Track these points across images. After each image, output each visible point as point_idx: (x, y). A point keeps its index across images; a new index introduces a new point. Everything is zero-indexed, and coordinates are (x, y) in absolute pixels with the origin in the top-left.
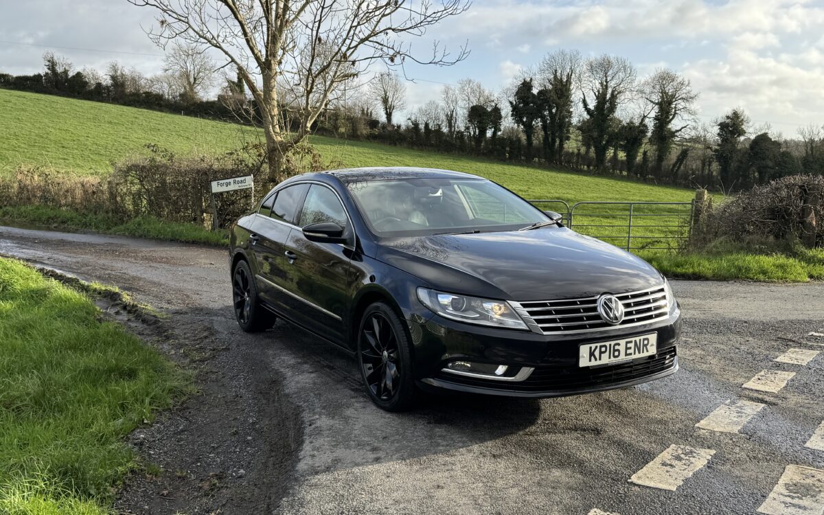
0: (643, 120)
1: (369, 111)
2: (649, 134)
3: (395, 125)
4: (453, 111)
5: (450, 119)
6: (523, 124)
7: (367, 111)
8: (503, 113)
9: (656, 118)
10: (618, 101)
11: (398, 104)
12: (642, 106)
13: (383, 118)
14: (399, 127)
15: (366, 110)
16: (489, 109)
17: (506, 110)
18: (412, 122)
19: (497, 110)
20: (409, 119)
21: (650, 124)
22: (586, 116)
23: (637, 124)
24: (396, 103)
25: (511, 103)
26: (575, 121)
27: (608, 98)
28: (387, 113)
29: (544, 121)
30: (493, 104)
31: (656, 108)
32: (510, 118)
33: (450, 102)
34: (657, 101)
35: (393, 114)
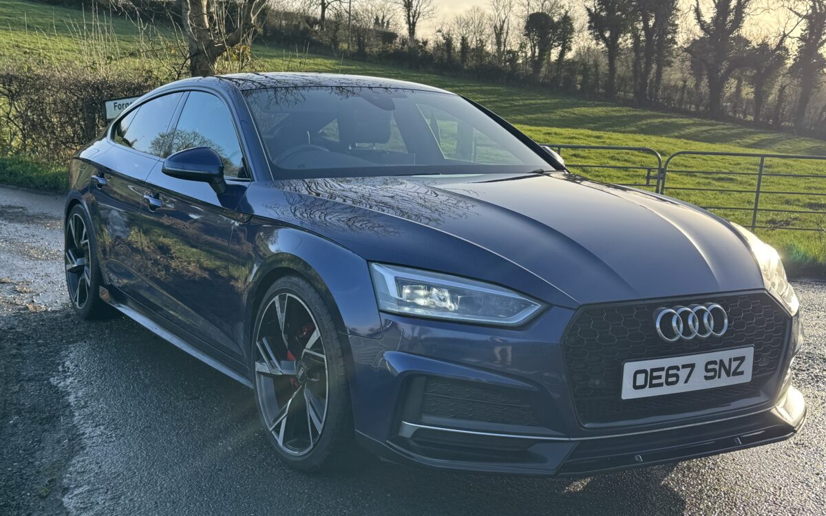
3: (420, 40)
5: (499, 32)
6: (605, 40)
7: (382, 20)
8: (576, 26)
9: (802, 38)
10: (746, 10)
11: (425, 10)
13: (404, 31)
14: (425, 43)
16: (556, 19)
17: (581, 19)
18: (443, 35)
19: (567, 20)
20: (439, 31)
21: (793, 46)
22: (699, 33)
23: (774, 47)
25: (589, 10)
26: (681, 39)
27: (732, 7)
28: (408, 22)
30: (563, 12)
32: (586, 33)
33: (501, 8)
35: (417, 24)
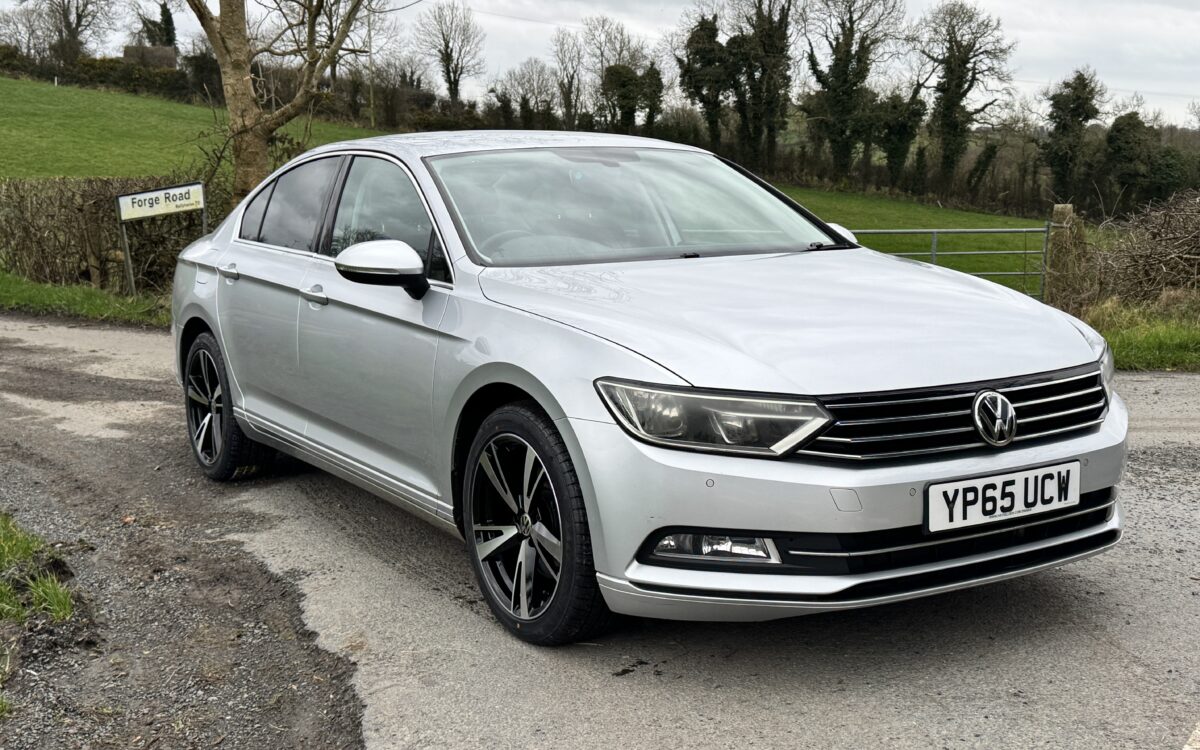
0: (916, 92)
1: (415, 77)
2: (926, 118)
3: (466, 102)
4: (572, 77)
5: (567, 91)
6: (703, 99)
7: (411, 77)
8: (665, 81)
9: (939, 88)
10: (872, 56)
11: (470, 63)
12: (915, 65)
13: (442, 90)
14: (473, 106)
15: (409, 74)
16: (640, 73)
17: (670, 73)
18: (497, 96)
19: (653, 74)
20: (492, 91)
21: (929, 97)
22: (815, 86)
23: (906, 100)
24: (467, 61)
25: (680, 61)
26: (795, 93)
27: (853, 52)
28: (448, 80)
29: (740, 95)
30: (647, 63)
31: (940, 71)
32: (678, 90)
33: (567, 60)
34: (940, 57)
35: (460, 83)
